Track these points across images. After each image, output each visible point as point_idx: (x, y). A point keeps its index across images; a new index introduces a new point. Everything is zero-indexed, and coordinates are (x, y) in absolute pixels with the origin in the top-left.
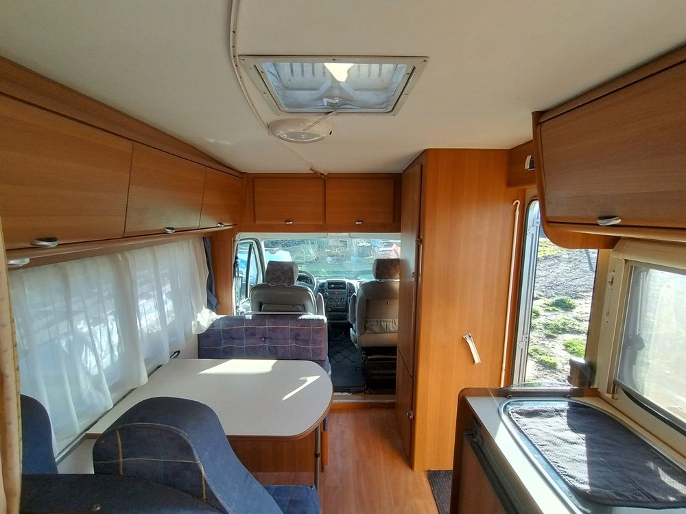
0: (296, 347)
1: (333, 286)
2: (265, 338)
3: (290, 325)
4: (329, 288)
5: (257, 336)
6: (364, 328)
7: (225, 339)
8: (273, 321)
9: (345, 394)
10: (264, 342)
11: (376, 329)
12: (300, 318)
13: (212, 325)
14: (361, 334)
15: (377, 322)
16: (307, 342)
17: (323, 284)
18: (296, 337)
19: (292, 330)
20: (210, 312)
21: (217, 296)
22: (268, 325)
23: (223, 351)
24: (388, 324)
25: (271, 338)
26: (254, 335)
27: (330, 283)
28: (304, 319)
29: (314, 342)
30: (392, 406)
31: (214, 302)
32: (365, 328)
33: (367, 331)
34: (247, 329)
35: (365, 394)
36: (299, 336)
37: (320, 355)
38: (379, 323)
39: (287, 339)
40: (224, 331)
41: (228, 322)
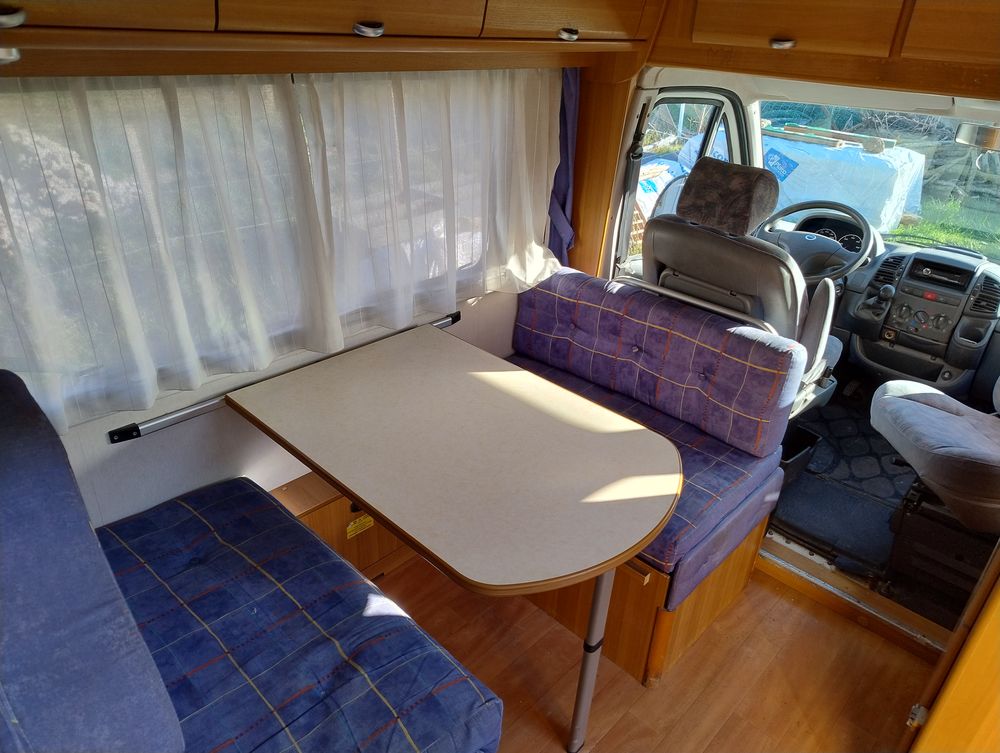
0: (700, 396)
1: (927, 271)
2: (640, 349)
3: (699, 340)
5: (623, 339)
7: (561, 321)
8: (666, 314)
9: (818, 559)
10: (637, 356)
12: (734, 330)
16: (728, 394)
17: (899, 259)
18: (707, 372)
19: (700, 352)
20: (546, 256)
21: (574, 223)
22: (652, 320)
23: (554, 345)
25: (649, 353)
26: (618, 335)
28: (740, 337)
29: (746, 403)
31: (566, 233)
34: (605, 316)
35: (872, 588)
36: (713, 373)
37: (749, 439)
39: (685, 369)
40: (563, 305)
41: (574, 288)
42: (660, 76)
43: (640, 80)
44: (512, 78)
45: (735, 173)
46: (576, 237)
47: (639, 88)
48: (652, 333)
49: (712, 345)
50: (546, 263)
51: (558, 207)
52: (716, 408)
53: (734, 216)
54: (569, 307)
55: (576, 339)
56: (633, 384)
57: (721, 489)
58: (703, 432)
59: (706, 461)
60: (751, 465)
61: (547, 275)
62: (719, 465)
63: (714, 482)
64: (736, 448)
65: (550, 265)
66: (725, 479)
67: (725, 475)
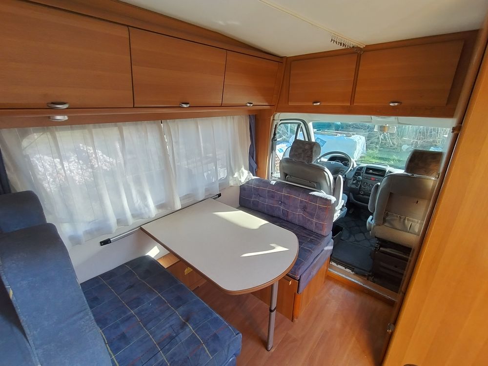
0: (303, 217)
1: (371, 171)
2: (281, 202)
3: (300, 198)
4: (366, 173)
5: (275, 199)
6: (383, 219)
7: (255, 195)
8: (289, 190)
9: (348, 270)
10: (280, 204)
11: (397, 224)
12: (311, 193)
13: (248, 183)
14: (377, 224)
15: (400, 218)
16: (312, 215)
17: (362, 168)
18: (304, 209)
19: (301, 202)
20: (248, 173)
21: (257, 162)
22: (284, 193)
23: (253, 202)
24: (413, 224)
25: (284, 203)
26: (274, 198)
27: (368, 169)
28: (314, 195)
29: (318, 218)
30: (391, 303)
31: (255, 166)
32: (385, 221)
33: (386, 224)
34: (269, 191)
35: (368, 279)
36: (306, 208)
37: (321, 230)
38: (402, 220)
39: (297, 208)
41: (258, 183)
42: (279, 116)
43: (274, 117)
44: (233, 118)
45: (307, 144)
46: (258, 167)
47: (273, 120)
48: (285, 196)
49: (305, 199)
50: (248, 175)
51: (251, 158)
52: (309, 220)
53: (308, 157)
54: (257, 190)
55: (260, 200)
56: (280, 214)
57: (313, 248)
58: (305, 229)
60: (323, 239)
61: (249, 179)
64: (317, 233)
65: (250, 176)
66: (314, 244)
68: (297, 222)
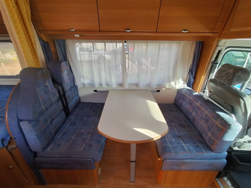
3: (207, 112)
7: (182, 98)
10: (194, 112)
16: (210, 129)
19: (206, 115)
20: (184, 84)
22: (198, 104)
26: (191, 105)
29: (212, 133)
34: (190, 99)
36: (208, 122)
37: (211, 144)
39: (202, 119)
41: (186, 91)
45: (232, 68)
48: (198, 107)
49: (209, 114)
50: (183, 85)
51: (191, 73)
52: (206, 132)
53: (228, 80)
54: (184, 96)
55: (184, 103)
56: (191, 118)
57: (192, 152)
58: (202, 137)
59: (195, 143)
60: (209, 152)
61: (182, 88)
62: (197, 146)
63: (191, 149)
64: (208, 146)
65: (184, 86)
66: (196, 150)
67: (197, 149)
68: (199, 129)
